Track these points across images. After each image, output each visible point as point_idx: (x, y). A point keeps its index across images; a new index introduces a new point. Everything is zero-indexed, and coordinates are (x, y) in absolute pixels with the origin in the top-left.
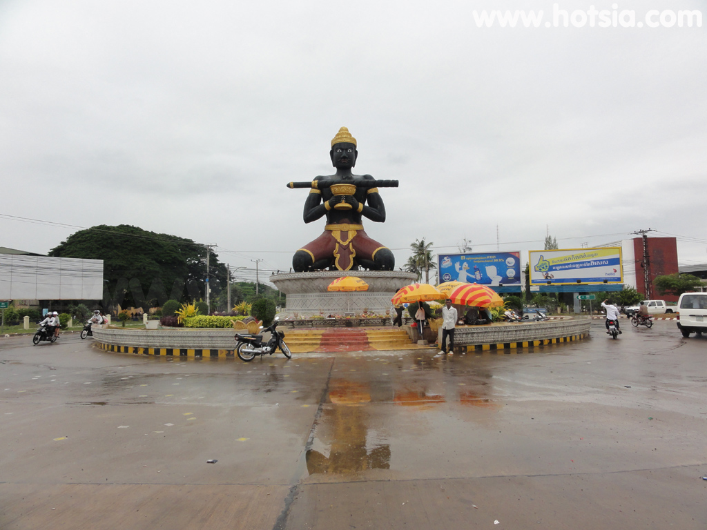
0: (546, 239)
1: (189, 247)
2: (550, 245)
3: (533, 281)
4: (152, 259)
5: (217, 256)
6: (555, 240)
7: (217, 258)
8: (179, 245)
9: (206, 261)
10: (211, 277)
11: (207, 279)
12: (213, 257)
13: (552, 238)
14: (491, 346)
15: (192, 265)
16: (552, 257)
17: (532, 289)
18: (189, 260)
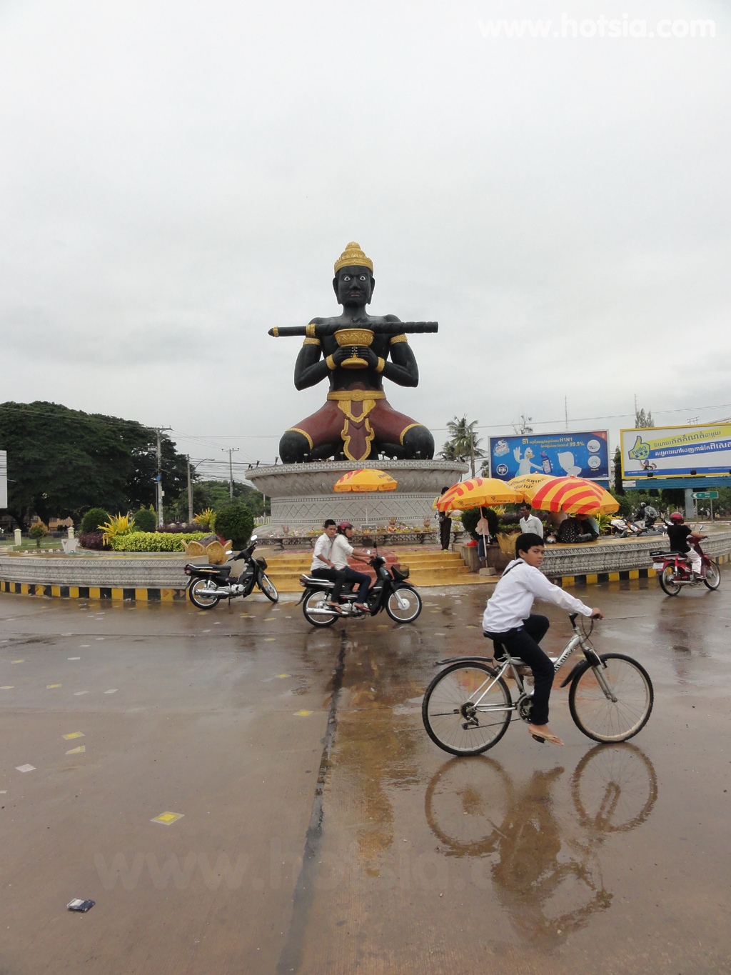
0: (637, 414)
1: (135, 433)
2: (643, 422)
3: (627, 474)
4: (82, 450)
5: (175, 444)
6: (650, 415)
7: (175, 447)
8: (120, 430)
9: (158, 450)
10: (164, 474)
11: (159, 477)
12: (168, 447)
13: (646, 412)
15: (139, 457)
16: (650, 438)
17: (625, 485)
18: (135, 451)
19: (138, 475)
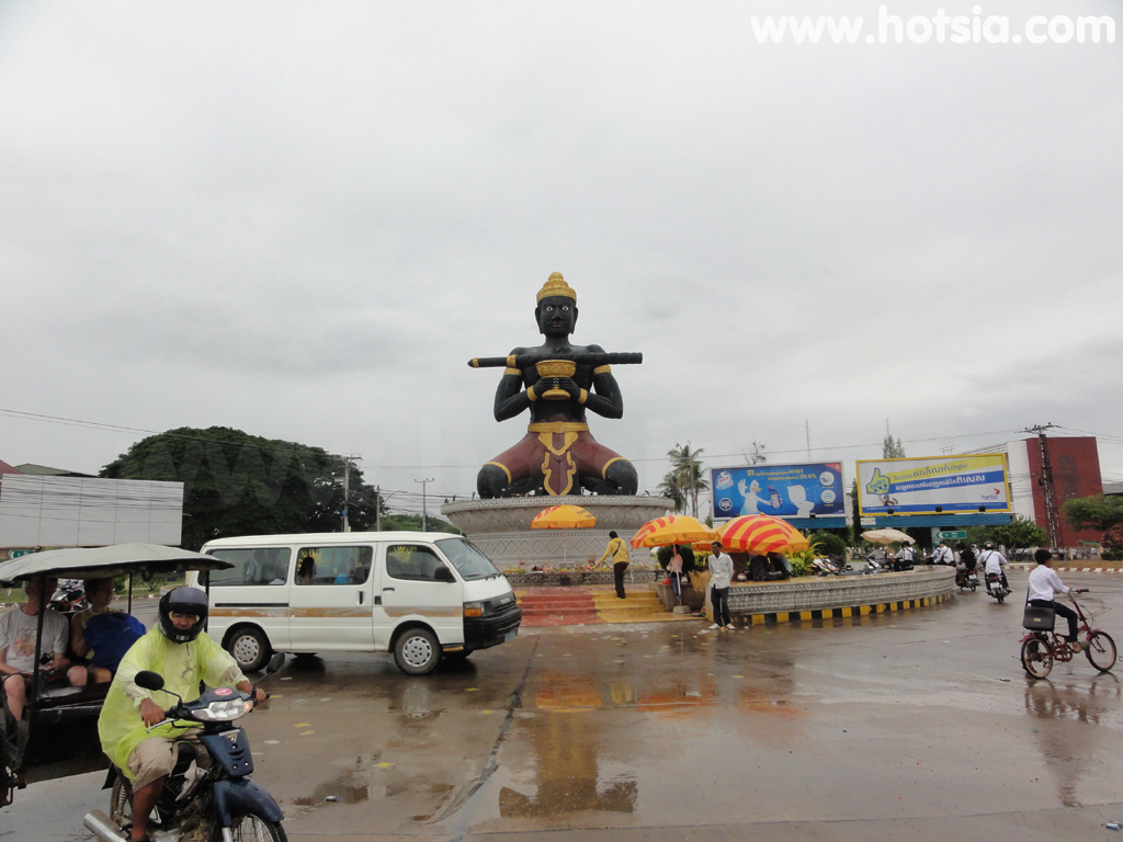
0: (885, 441)
1: (320, 461)
2: (892, 451)
3: (865, 510)
4: (260, 481)
5: (362, 473)
6: (899, 443)
7: (362, 477)
8: (302, 458)
9: (344, 482)
10: (350, 507)
11: (345, 511)
12: (356, 475)
13: (895, 440)
14: (791, 614)
15: (322, 488)
16: (898, 471)
17: (865, 522)
18: (318, 481)
19: (319, 508)
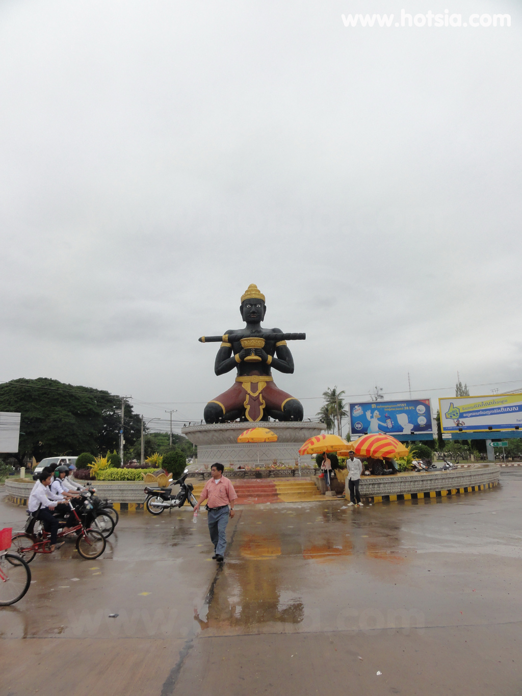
0: (457, 385)
1: (105, 399)
2: (462, 392)
3: (445, 429)
4: (69, 412)
5: (132, 407)
6: (466, 387)
7: (132, 409)
8: (95, 397)
9: (121, 413)
10: (125, 429)
11: (122, 431)
12: (128, 408)
13: (463, 385)
15: (107, 416)
16: (462, 404)
17: (444, 436)
18: (105, 412)
19: (105, 429)
